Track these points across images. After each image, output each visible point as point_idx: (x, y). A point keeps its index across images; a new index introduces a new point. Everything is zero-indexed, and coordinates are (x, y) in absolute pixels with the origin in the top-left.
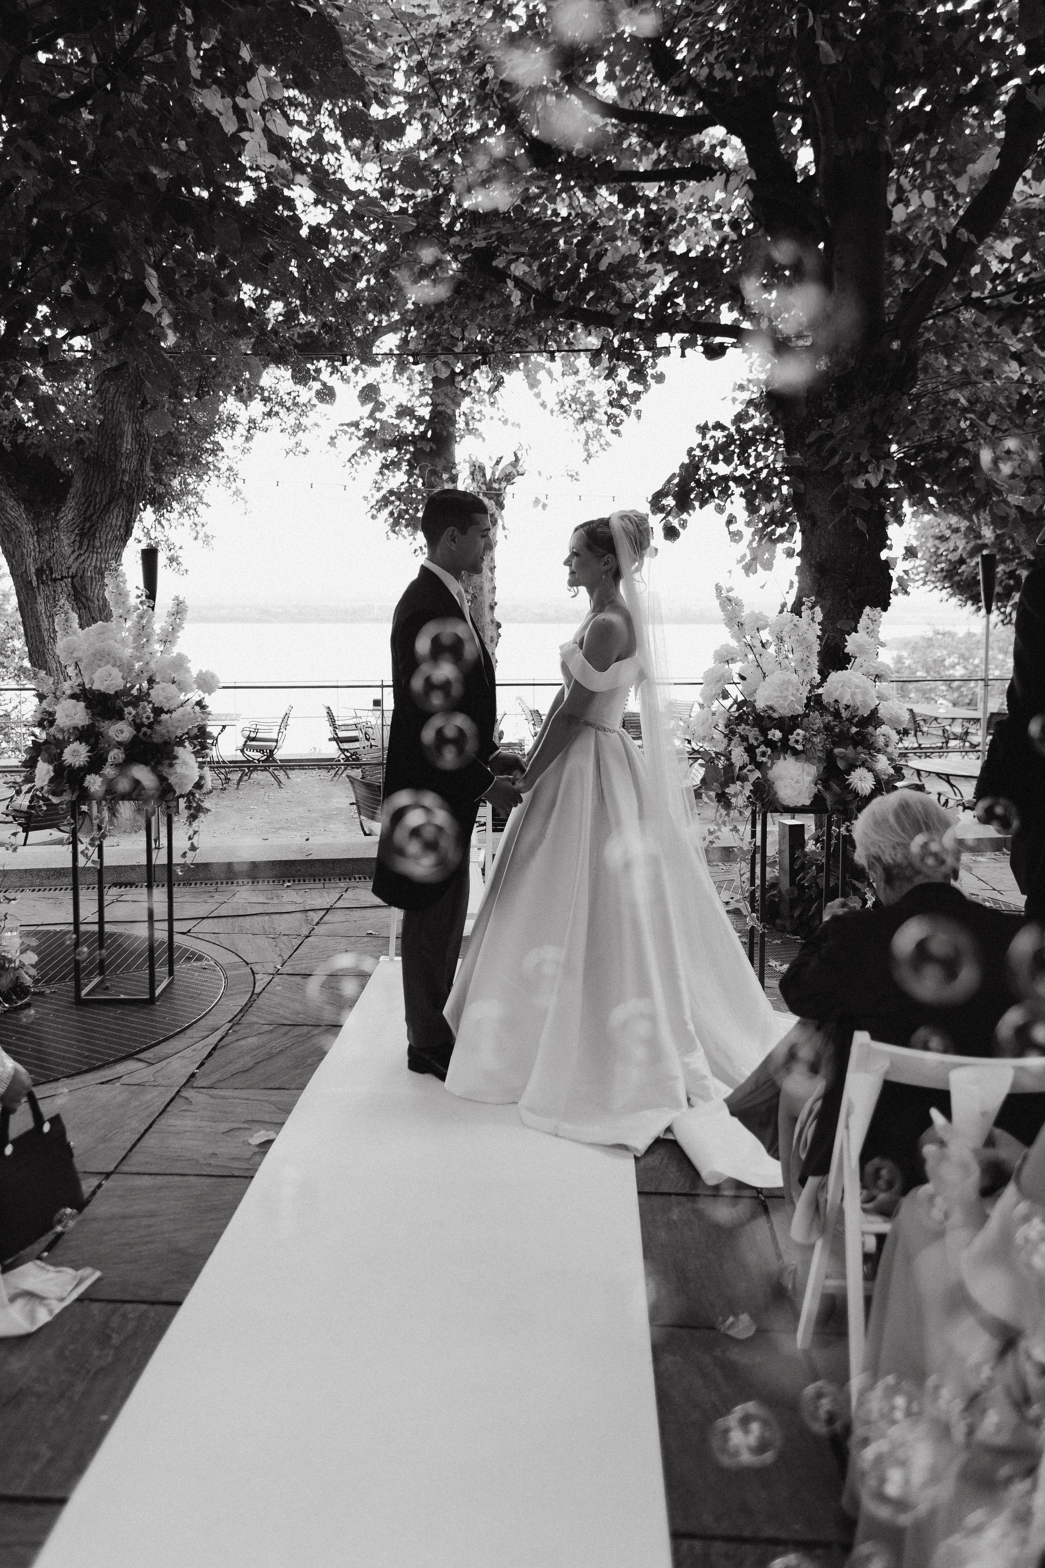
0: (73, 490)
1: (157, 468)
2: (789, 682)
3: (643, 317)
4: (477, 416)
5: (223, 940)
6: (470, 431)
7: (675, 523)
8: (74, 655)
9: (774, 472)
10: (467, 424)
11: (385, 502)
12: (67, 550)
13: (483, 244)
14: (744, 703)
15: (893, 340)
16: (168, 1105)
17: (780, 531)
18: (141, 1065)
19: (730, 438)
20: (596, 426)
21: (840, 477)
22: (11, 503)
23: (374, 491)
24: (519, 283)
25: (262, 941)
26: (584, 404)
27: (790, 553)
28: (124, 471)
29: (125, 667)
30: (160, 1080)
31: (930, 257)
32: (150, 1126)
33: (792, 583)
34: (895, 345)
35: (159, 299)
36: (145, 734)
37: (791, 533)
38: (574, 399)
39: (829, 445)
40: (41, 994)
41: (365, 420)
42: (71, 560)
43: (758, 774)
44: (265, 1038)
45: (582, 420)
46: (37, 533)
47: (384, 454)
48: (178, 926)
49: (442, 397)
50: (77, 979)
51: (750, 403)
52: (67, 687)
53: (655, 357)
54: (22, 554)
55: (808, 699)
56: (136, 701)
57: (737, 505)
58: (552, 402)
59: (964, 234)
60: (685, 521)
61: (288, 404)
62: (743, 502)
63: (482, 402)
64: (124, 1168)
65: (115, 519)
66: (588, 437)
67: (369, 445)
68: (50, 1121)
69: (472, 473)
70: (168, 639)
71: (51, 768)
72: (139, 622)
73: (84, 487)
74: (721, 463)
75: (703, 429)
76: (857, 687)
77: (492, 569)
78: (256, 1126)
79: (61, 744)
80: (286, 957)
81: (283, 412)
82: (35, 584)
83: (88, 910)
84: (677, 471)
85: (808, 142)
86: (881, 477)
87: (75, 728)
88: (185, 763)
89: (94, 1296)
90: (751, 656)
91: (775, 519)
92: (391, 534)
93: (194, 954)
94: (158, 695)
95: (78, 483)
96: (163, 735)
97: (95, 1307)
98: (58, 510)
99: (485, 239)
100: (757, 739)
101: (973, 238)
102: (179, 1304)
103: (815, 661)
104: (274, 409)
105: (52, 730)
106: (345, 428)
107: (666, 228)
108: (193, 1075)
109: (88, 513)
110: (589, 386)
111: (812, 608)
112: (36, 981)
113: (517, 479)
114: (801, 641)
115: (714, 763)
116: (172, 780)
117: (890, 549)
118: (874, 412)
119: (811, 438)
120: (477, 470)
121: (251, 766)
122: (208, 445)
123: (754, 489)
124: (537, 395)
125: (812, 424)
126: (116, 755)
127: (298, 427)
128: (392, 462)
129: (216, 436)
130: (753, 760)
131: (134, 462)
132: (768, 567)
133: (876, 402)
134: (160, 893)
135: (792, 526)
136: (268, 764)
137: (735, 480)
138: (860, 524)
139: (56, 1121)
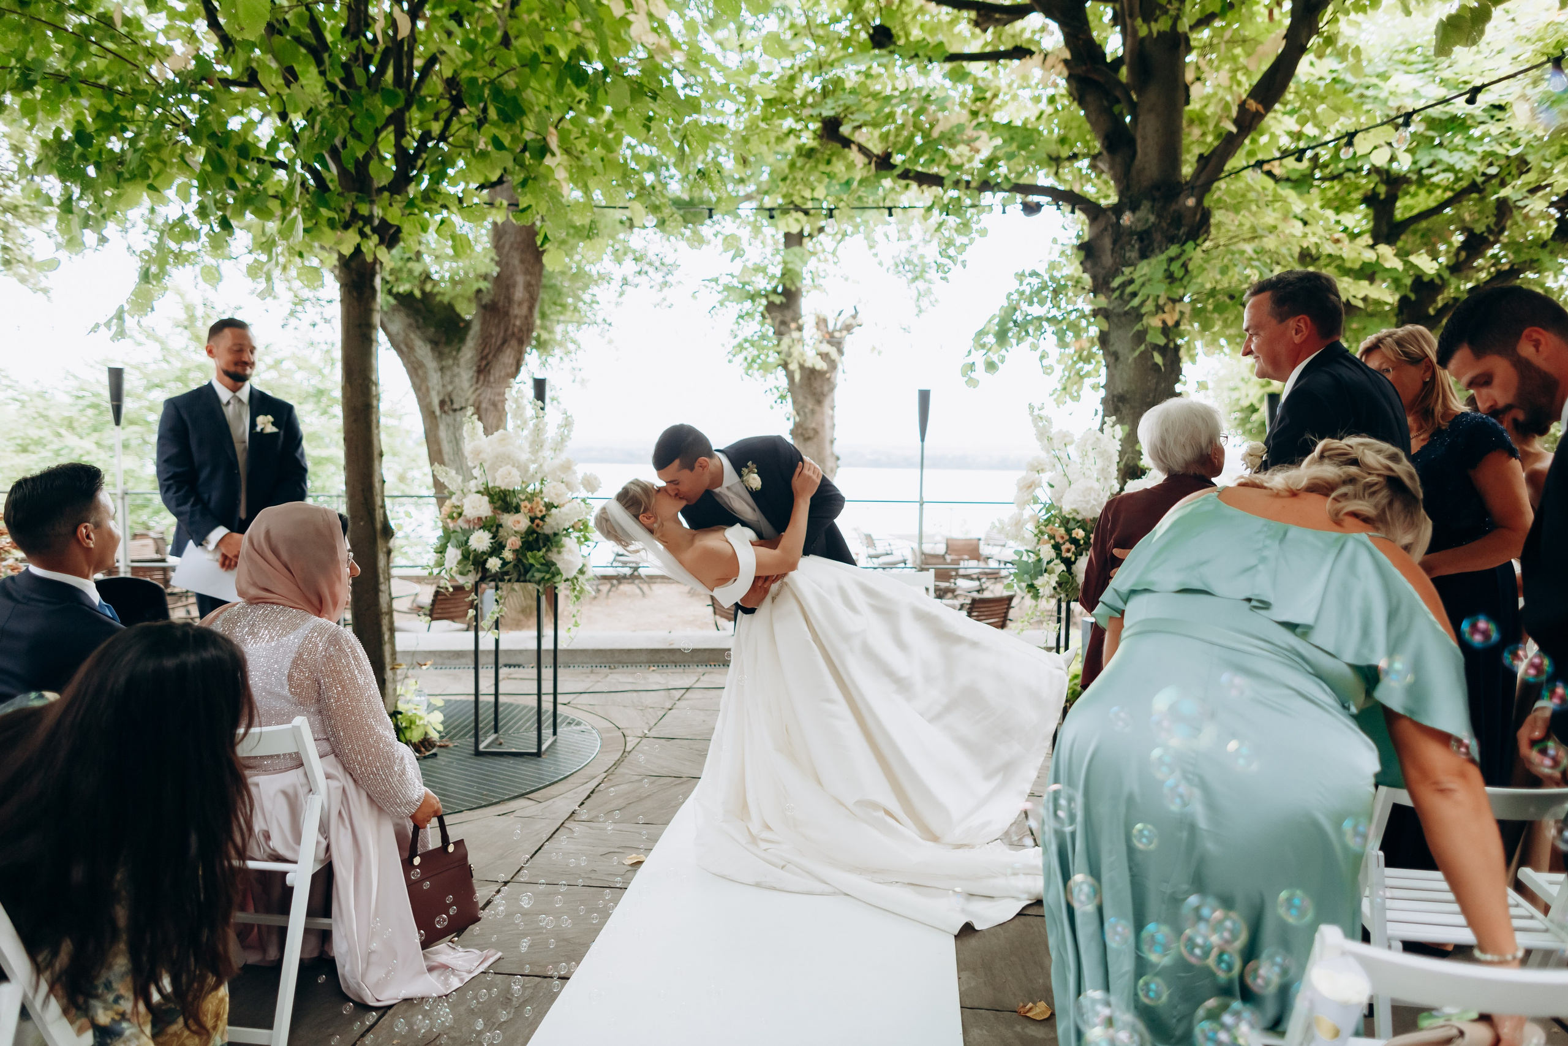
0: (472, 333)
2: (1091, 489)
3: (969, 178)
4: (822, 274)
5: (598, 710)
6: (815, 287)
7: (995, 358)
8: (480, 457)
9: (1082, 315)
10: (813, 280)
11: (740, 347)
12: (466, 385)
13: (831, 112)
14: (1052, 507)
15: (1188, 197)
16: (555, 832)
17: (1087, 368)
18: (531, 803)
19: (1044, 285)
20: (927, 285)
21: (1140, 317)
22: (419, 343)
23: (731, 338)
24: (862, 148)
25: (632, 712)
26: (916, 265)
27: (1095, 387)
28: (516, 317)
29: (523, 469)
30: (547, 814)
31: (1221, 124)
32: (540, 849)
34: (1190, 202)
35: (558, 154)
36: (538, 526)
37: (1097, 372)
38: (908, 261)
39: (1130, 289)
40: (445, 747)
42: (469, 393)
43: (1063, 568)
44: (636, 785)
45: (915, 279)
47: (740, 306)
48: (560, 699)
49: (791, 256)
50: (476, 736)
51: (1063, 253)
52: (473, 485)
53: (980, 212)
56: (531, 498)
57: (1049, 340)
58: (889, 262)
59: (1253, 105)
60: (1003, 357)
61: (657, 264)
62: (1055, 338)
63: (826, 260)
64: (519, 879)
66: (919, 294)
67: (727, 299)
68: (455, 843)
69: (817, 324)
70: (558, 447)
71: (459, 552)
73: (482, 330)
74: (1036, 305)
75: (1021, 276)
77: (833, 408)
78: (628, 851)
79: (467, 533)
80: (652, 724)
81: (651, 270)
82: (438, 413)
83: (487, 685)
84: (997, 313)
85: (1118, 29)
86: (1176, 317)
87: (480, 519)
88: (570, 551)
89: (497, 971)
90: (1059, 466)
91: (1083, 356)
92: (746, 377)
93: (574, 720)
94: (551, 491)
95: (476, 329)
96: (552, 528)
97: (497, 978)
98: (459, 350)
99: (832, 108)
100: (1062, 537)
101: (1261, 108)
102: (567, 979)
104: (645, 269)
105: (460, 521)
107: (991, 102)
108: (575, 811)
109: (485, 353)
110: (921, 250)
111: (1112, 426)
112: (442, 737)
113: (856, 330)
114: (1103, 454)
115: (1025, 558)
116: (560, 565)
117: (1185, 383)
118: (1171, 260)
119: (1115, 283)
120: (822, 322)
121: (620, 579)
122: (587, 297)
123: (1065, 328)
124: (876, 255)
125: (1116, 272)
126: (513, 542)
127: (665, 283)
128: (747, 314)
129: (594, 290)
130: (1059, 555)
131: (524, 310)
132: (1077, 398)
133: (1173, 250)
134: (547, 673)
135: (1098, 362)
136: (634, 577)
137: (1048, 320)
138: (1158, 359)
139: (460, 844)
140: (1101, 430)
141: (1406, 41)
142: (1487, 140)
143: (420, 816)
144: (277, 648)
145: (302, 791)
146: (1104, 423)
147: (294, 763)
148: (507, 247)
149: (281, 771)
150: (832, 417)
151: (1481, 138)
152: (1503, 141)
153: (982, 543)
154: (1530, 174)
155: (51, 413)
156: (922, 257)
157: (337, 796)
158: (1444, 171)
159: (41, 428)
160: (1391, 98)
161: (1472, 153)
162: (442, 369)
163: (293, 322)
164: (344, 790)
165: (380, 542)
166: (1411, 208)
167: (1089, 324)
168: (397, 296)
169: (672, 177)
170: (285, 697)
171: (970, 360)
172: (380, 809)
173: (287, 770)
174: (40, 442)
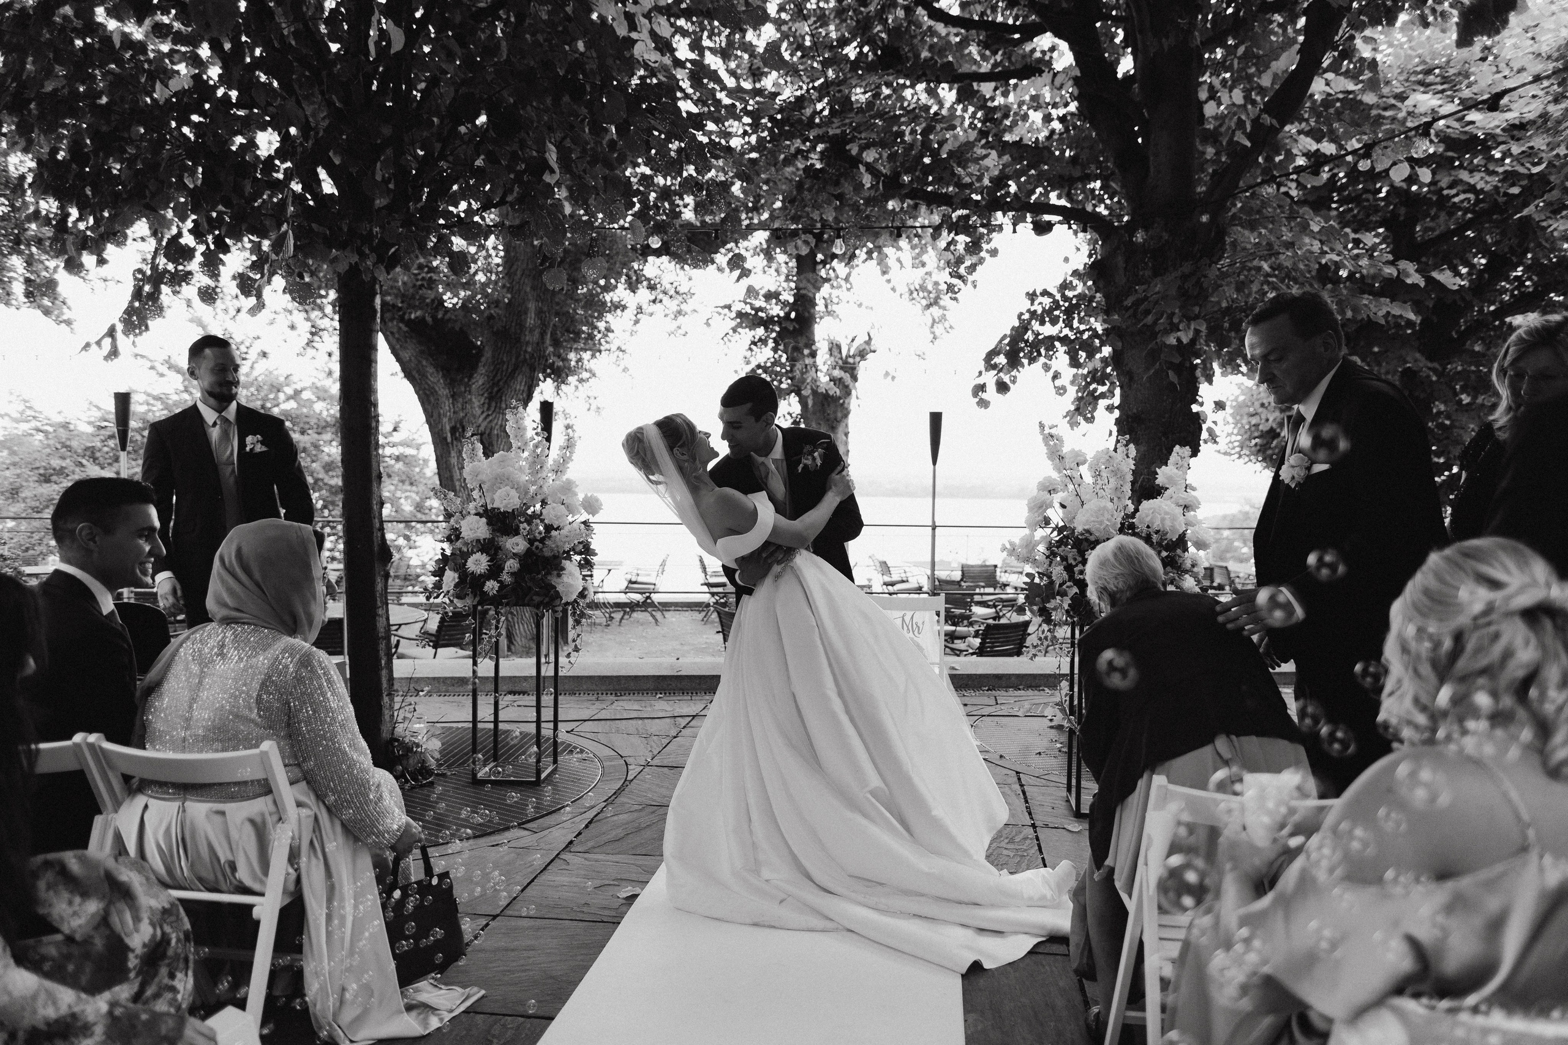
0: (483, 359)
1: (556, 343)
2: (1105, 508)
3: (979, 198)
4: (835, 300)
5: (601, 738)
6: (829, 313)
7: (1006, 379)
8: (479, 477)
9: (1095, 334)
10: (826, 307)
12: (478, 411)
13: (838, 131)
14: (1064, 528)
15: (1202, 213)
16: (549, 864)
17: (1102, 389)
18: (526, 833)
19: (1056, 305)
20: (941, 311)
21: (1154, 335)
22: (430, 370)
23: (743, 365)
24: (870, 168)
25: (636, 740)
26: (930, 292)
27: (1110, 409)
28: (528, 343)
29: (523, 491)
30: (542, 845)
31: (1235, 139)
32: (532, 881)
33: (1111, 432)
34: (1205, 218)
35: (558, 171)
36: (537, 548)
37: (1111, 393)
38: (923, 288)
39: (1143, 307)
40: (444, 775)
41: (737, 303)
42: (481, 419)
43: (1075, 590)
44: (636, 815)
45: (928, 306)
46: (453, 396)
47: (753, 333)
48: (562, 727)
49: (804, 282)
50: (476, 764)
51: (1075, 273)
52: (472, 507)
53: (990, 231)
54: (439, 415)
55: (1122, 524)
56: (530, 519)
57: (1061, 359)
58: (902, 289)
59: (1267, 119)
60: (1015, 377)
61: (672, 292)
62: (1067, 358)
63: (840, 287)
64: (508, 912)
65: (520, 385)
66: (934, 321)
67: (740, 325)
68: (440, 876)
69: (830, 350)
70: (558, 470)
71: (456, 575)
72: (534, 451)
73: (493, 357)
74: (1048, 324)
75: (1032, 296)
76: (1167, 513)
77: (846, 434)
78: (624, 883)
79: (465, 556)
80: (656, 752)
81: (666, 299)
82: (449, 440)
83: (485, 712)
84: (1008, 333)
85: (1129, 50)
86: (1191, 334)
87: (478, 541)
88: (571, 574)
89: (479, 1010)
90: (1071, 487)
91: (1097, 377)
93: (575, 748)
94: (551, 513)
95: (488, 354)
96: (552, 550)
97: (479, 1018)
98: (470, 377)
99: (839, 127)
100: (1075, 559)
101: (1275, 122)
102: (553, 1019)
103: (1127, 489)
104: (659, 297)
105: (459, 544)
106: (720, 310)
107: (1001, 122)
108: (571, 842)
109: (496, 379)
111: (1126, 445)
112: (440, 765)
113: (870, 356)
114: (1116, 473)
115: (1037, 580)
116: (560, 588)
117: (1202, 404)
118: (1184, 277)
119: (1128, 302)
120: (834, 347)
121: (632, 606)
122: (601, 325)
123: (1076, 347)
124: (889, 281)
125: (1130, 291)
126: (511, 565)
127: (679, 312)
128: (760, 340)
129: (609, 317)
130: (1071, 577)
131: (536, 336)
132: (1090, 420)
133: (1187, 268)
134: (547, 700)
135: (1113, 383)
136: (646, 605)
137: (1059, 339)
138: (1172, 376)
139: (444, 875)
140: (1115, 450)
141: (1424, 62)
142: (1508, 161)
143: (400, 847)
144: (245, 670)
145: (270, 820)
146: (1118, 441)
147: (262, 791)
148: (519, 273)
149: (249, 798)
150: (846, 443)
151: (1503, 159)
152: (1524, 161)
153: (998, 570)
154: (1554, 192)
155: (74, 444)
156: (936, 284)
157: (308, 825)
158: (1464, 192)
159: (63, 458)
160: (1410, 119)
161: (1493, 173)
162: (454, 396)
163: (310, 352)
164: (316, 819)
165: (377, 567)
166: (1433, 230)
167: (1103, 344)
168: (409, 323)
169: (686, 206)
170: (253, 721)
171: (981, 381)
172: (356, 839)
173: (255, 797)
174: (61, 472)
